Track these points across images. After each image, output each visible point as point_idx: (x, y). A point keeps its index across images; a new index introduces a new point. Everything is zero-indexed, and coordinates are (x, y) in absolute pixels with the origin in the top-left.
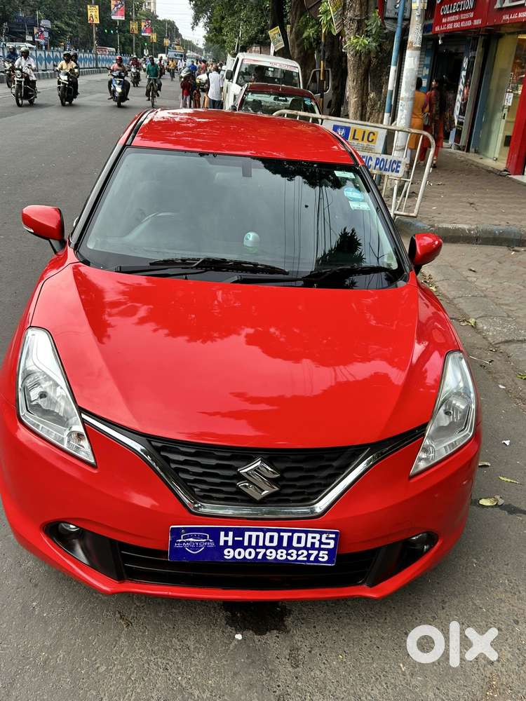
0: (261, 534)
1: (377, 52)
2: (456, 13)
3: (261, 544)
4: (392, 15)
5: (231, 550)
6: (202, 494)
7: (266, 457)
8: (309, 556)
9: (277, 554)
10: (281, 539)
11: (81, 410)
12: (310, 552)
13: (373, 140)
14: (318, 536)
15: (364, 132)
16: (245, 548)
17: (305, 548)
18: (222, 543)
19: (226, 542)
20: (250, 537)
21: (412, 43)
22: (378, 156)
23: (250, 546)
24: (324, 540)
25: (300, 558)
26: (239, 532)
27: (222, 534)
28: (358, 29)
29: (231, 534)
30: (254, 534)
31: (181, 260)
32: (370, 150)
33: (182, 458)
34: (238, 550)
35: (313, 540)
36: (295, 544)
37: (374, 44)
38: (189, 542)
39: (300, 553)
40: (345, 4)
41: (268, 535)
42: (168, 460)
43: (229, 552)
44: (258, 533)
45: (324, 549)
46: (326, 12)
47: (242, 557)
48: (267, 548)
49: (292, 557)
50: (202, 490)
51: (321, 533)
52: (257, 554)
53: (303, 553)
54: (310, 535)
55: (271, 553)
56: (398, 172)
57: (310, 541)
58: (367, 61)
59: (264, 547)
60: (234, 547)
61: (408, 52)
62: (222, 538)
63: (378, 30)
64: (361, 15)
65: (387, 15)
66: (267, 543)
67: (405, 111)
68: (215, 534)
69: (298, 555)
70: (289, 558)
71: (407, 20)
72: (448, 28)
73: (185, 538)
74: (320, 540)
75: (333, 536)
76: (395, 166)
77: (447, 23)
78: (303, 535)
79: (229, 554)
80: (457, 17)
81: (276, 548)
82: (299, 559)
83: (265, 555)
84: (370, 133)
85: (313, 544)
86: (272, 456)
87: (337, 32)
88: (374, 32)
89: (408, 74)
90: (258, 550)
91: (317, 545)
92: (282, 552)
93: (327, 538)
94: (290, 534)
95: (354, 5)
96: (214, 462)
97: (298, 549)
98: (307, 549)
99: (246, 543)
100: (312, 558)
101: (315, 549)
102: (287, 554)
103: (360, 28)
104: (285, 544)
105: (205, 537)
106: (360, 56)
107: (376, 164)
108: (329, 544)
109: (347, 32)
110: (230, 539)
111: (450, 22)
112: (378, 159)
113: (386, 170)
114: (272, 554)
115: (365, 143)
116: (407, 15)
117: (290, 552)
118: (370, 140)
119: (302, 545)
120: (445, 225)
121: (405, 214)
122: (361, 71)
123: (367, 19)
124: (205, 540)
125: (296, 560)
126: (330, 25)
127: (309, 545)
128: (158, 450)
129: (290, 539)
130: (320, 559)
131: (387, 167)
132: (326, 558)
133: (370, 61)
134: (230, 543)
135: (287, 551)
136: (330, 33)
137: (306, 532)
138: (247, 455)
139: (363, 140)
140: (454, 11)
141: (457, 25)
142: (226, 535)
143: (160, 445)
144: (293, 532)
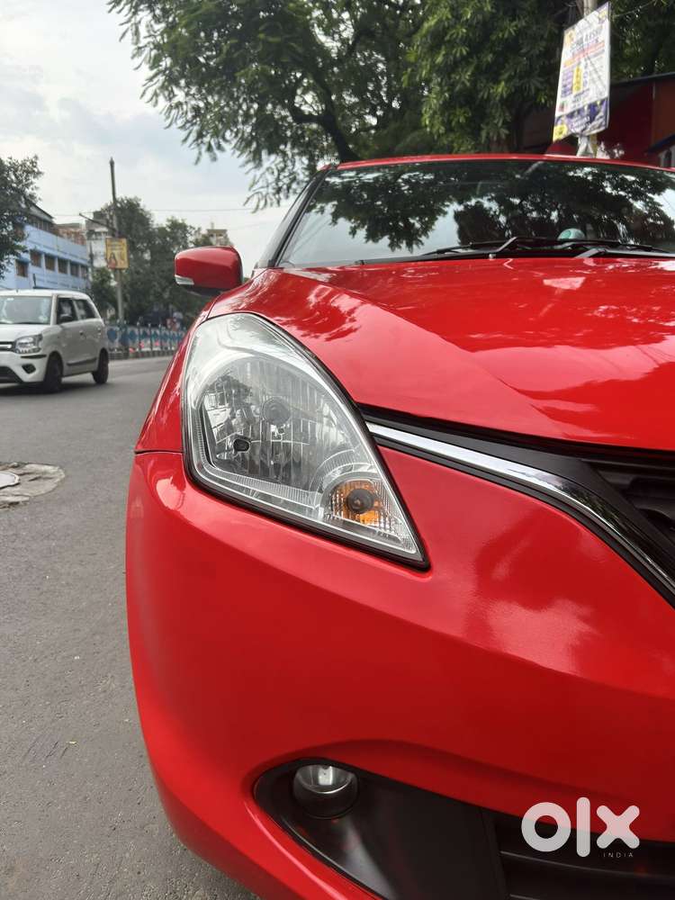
11: (364, 412)
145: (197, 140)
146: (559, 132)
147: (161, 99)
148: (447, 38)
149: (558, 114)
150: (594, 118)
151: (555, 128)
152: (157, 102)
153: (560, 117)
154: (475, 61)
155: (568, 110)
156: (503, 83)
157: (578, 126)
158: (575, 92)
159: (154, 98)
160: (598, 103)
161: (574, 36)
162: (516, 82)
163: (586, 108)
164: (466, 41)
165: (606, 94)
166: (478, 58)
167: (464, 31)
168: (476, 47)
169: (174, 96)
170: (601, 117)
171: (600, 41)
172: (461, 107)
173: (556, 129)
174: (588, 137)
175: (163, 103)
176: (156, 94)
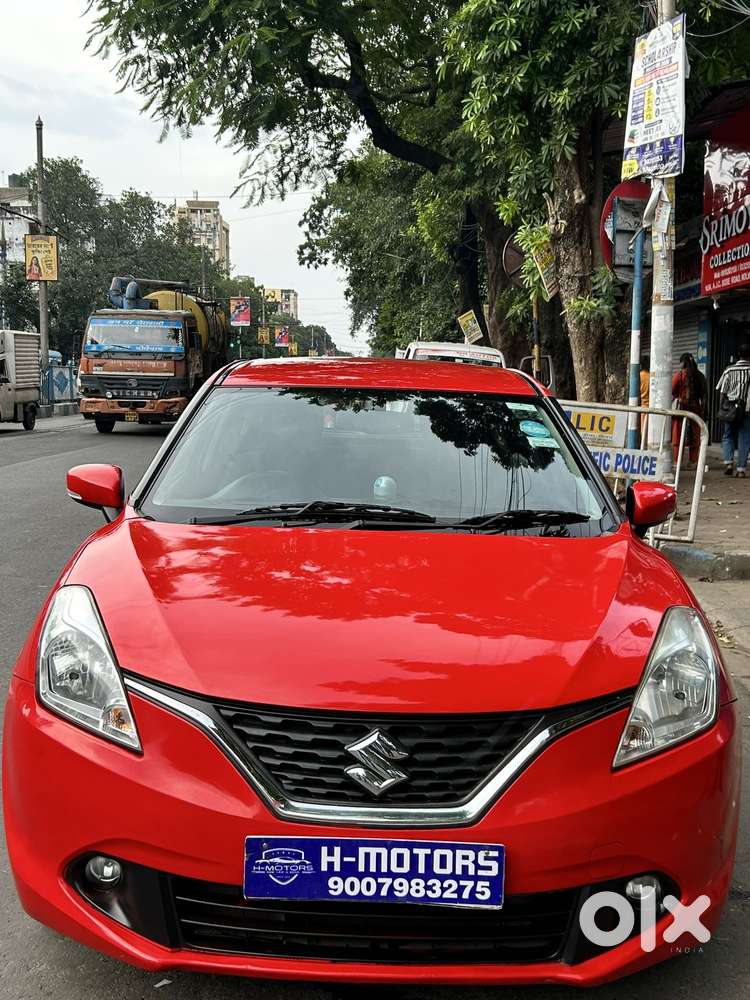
0: (384, 851)
1: (613, 319)
2: (732, 264)
3: (384, 869)
4: (625, 261)
5: (339, 880)
6: (293, 788)
7: (386, 727)
8: (461, 889)
9: (410, 887)
10: (414, 859)
11: (123, 672)
12: (462, 883)
13: (608, 428)
14: (471, 854)
15: (594, 417)
16: (361, 877)
17: (453, 876)
18: (324, 868)
19: (331, 865)
20: (367, 855)
21: (659, 296)
22: (619, 451)
23: (367, 873)
24: (482, 862)
25: (447, 895)
26: (350, 849)
27: (324, 850)
28: (581, 290)
29: (337, 850)
30: (373, 851)
31: (281, 507)
32: (604, 443)
33: (263, 732)
34: (349, 880)
35: (465, 862)
36: (437, 869)
37: (606, 307)
38: (274, 864)
39: (446, 885)
40: (558, 258)
41: (395, 852)
42: (244, 737)
43: (336, 883)
44: (379, 850)
45: (484, 878)
46: (533, 271)
47: (355, 892)
48: (395, 876)
49: (434, 892)
50: (295, 782)
51: (476, 849)
52: (380, 886)
53: (450, 886)
54: (460, 853)
55: (401, 884)
56: (653, 473)
57: (460, 863)
58: (598, 333)
59: (390, 874)
60: (344, 875)
61: (655, 309)
62: (325, 859)
63: (611, 289)
64: (584, 270)
65: (617, 261)
66: (395, 869)
67: (659, 392)
68: (312, 851)
69: (443, 890)
70: (430, 893)
71: (648, 267)
72: (724, 284)
73: (269, 856)
74: (475, 862)
75: (495, 854)
76: (647, 465)
77: (722, 278)
78: (449, 853)
79: (337, 886)
80: (734, 269)
81: (409, 876)
82: (445, 896)
83: (391, 888)
84: (604, 418)
85: (465, 868)
86: (397, 725)
87: (550, 296)
88: (604, 291)
89: (659, 339)
90: (380, 880)
91: (471, 872)
92: (418, 884)
93: (487, 858)
94: (428, 851)
95: (572, 258)
96: (309, 737)
97: (442, 878)
98: (457, 878)
99: (361, 868)
100: (466, 895)
101: (469, 878)
102: (427, 888)
103: (584, 287)
104: (421, 869)
105: (298, 856)
106: (588, 326)
107: (618, 463)
108: (489, 868)
109: (564, 294)
110: (336, 859)
111: (725, 277)
112: (619, 456)
113: (633, 471)
114: (403, 889)
115: (597, 434)
116: (648, 261)
117: (430, 883)
118: (604, 428)
119: (448, 870)
120: (741, 553)
121: (672, 537)
122: (590, 346)
123: (593, 274)
124: (298, 861)
125: (441, 899)
126: (539, 288)
127: (459, 871)
128: (230, 721)
129: (429, 859)
130: (479, 896)
131: (635, 467)
132: (488, 894)
133: (604, 332)
134: (337, 868)
135: (426, 883)
136: (540, 299)
137: (453, 848)
138: (356, 724)
139: (592, 429)
140: (729, 261)
141: (736, 280)
142: (331, 853)
143: (232, 713)
144: (433, 847)
145: (163, 107)
146: (629, 169)
147: (114, 48)
148: (492, 28)
149: (627, 145)
150: (668, 158)
151: (624, 163)
152: (107, 52)
153: (630, 149)
154: (529, 58)
155: (639, 142)
156: (566, 91)
157: (650, 165)
158: (646, 122)
159: (104, 48)
160: (672, 140)
161: (647, 48)
162: (584, 89)
163: (658, 144)
164: (516, 33)
165: (681, 131)
166: (533, 55)
167: (514, 21)
168: (530, 42)
169: (133, 47)
170: (675, 158)
171: (674, 61)
172: (515, 114)
173: (626, 165)
174: (663, 180)
175: (116, 54)
176: (106, 43)
